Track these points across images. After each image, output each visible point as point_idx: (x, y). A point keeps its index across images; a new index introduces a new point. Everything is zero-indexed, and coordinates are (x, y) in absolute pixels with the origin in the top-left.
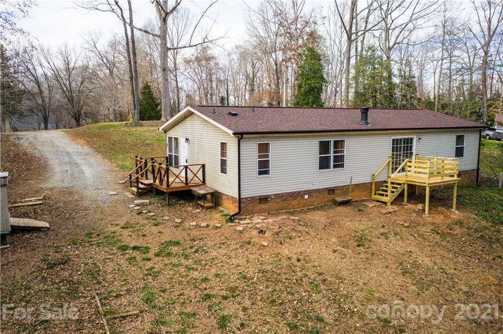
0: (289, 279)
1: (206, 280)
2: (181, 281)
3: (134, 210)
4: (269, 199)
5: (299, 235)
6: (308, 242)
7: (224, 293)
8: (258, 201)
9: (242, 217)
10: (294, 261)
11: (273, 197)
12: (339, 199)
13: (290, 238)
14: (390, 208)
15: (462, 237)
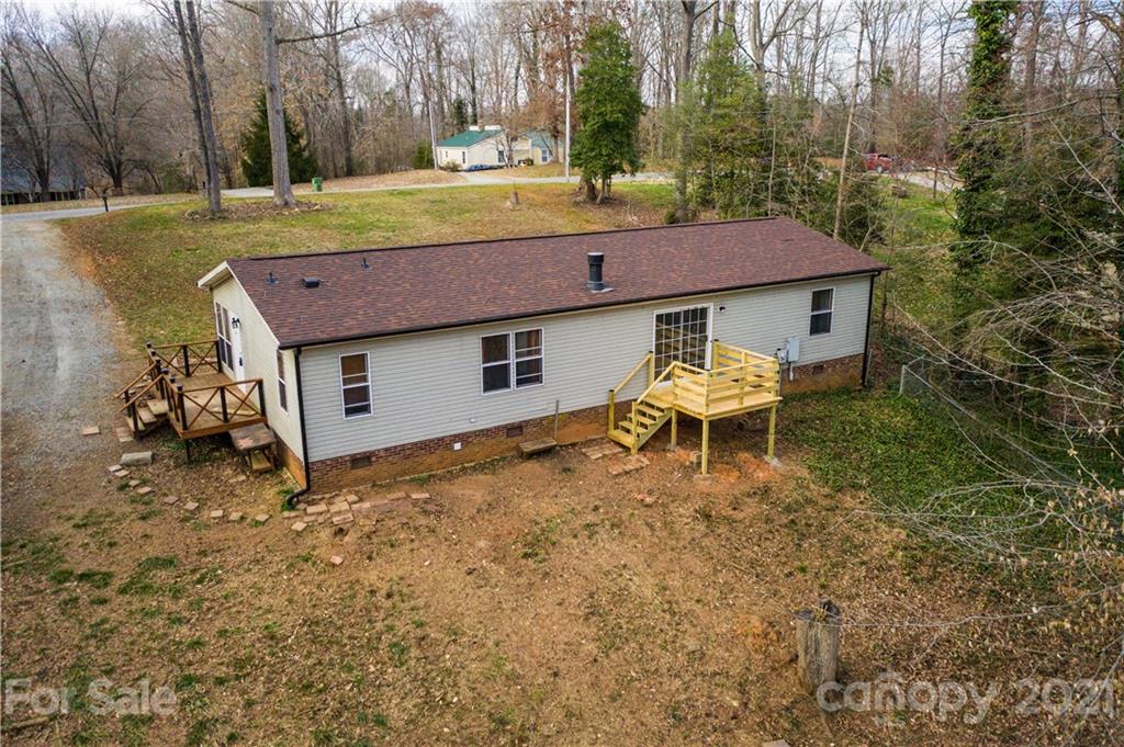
0: (356, 639)
1: (198, 644)
2: (150, 649)
3: (117, 477)
4: (374, 459)
5: (413, 537)
6: (425, 551)
7: (222, 671)
8: (349, 464)
9: (315, 497)
10: (380, 598)
11: (382, 454)
12: (528, 447)
13: (392, 546)
14: (635, 461)
15: (751, 526)
